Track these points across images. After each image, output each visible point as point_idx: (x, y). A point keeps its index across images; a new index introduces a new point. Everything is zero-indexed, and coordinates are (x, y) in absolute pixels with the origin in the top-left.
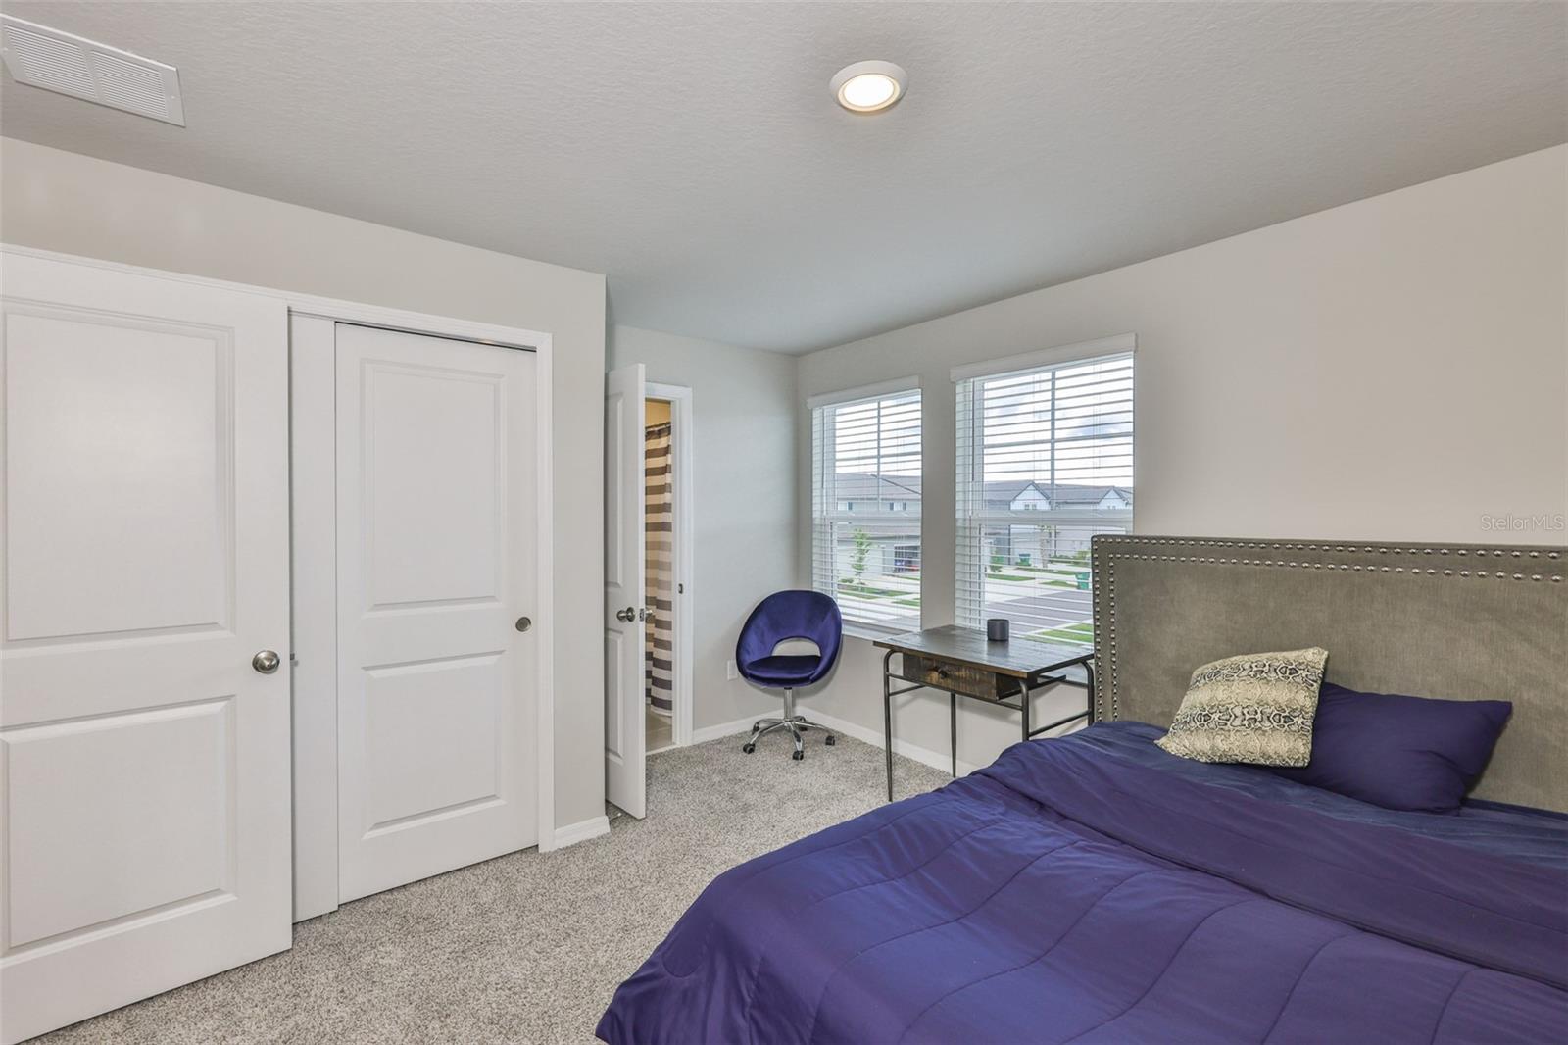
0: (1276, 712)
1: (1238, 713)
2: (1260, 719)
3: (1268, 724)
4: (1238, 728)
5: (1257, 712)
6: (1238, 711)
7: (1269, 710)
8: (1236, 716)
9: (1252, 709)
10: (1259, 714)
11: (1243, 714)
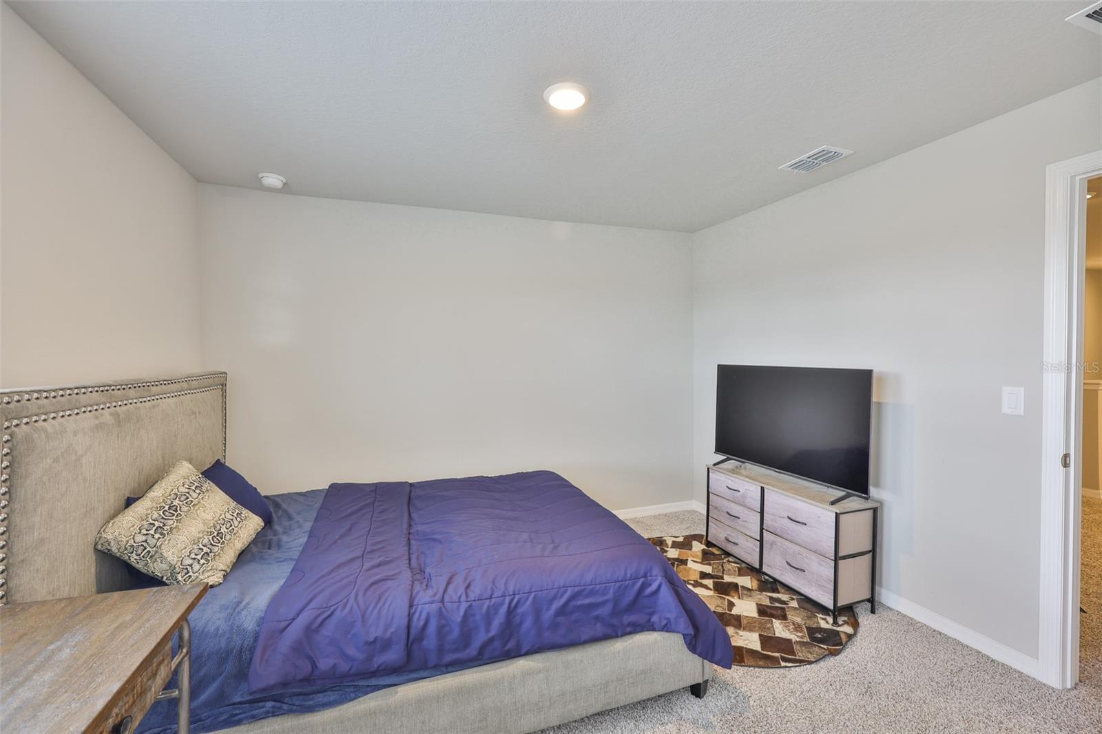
0: (211, 537)
1: (190, 561)
2: (209, 551)
3: (216, 549)
4: (201, 570)
5: (202, 549)
6: (189, 561)
7: (206, 541)
8: (191, 565)
9: (196, 551)
10: (205, 548)
11: (195, 559)
